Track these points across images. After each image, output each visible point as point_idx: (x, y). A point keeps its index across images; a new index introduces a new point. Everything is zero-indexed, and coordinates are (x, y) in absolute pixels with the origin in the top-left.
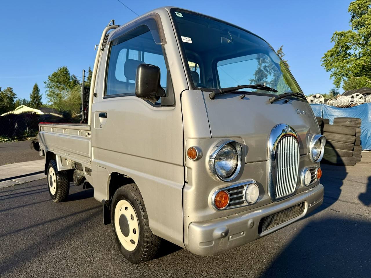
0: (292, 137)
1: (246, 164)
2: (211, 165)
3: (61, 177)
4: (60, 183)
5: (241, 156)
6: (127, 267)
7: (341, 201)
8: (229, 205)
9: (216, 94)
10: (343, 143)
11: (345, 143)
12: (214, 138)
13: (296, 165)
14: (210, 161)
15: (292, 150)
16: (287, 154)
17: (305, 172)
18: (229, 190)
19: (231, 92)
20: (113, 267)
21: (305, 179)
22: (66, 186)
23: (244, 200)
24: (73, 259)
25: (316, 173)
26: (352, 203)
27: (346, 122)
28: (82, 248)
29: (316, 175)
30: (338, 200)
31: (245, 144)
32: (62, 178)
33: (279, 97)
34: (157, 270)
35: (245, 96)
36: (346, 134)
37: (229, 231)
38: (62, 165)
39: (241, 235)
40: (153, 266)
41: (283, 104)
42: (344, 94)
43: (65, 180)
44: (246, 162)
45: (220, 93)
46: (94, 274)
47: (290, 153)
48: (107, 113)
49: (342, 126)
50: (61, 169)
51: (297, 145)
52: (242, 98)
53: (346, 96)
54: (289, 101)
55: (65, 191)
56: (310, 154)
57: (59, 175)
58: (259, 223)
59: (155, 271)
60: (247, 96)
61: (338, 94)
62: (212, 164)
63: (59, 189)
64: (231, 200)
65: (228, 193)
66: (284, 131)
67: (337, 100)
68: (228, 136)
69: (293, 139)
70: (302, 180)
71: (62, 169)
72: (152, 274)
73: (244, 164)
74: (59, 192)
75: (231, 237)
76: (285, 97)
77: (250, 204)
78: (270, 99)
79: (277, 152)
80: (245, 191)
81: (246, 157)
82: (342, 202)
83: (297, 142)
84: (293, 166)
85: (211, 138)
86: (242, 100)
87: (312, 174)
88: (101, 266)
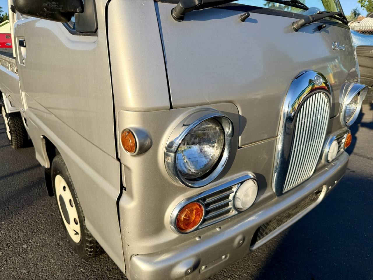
0: (323, 94)
1: (239, 148)
2: (168, 163)
3: (13, 120)
4: (13, 127)
5: (230, 138)
6: (72, 261)
7: (356, 154)
8: (204, 221)
9: (186, 9)
10: (363, 78)
11: (365, 78)
12: (176, 108)
13: (321, 138)
14: (166, 155)
15: (319, 114)
16: (311, 123)
17: (331, 142)
18: (204, 199)
19: (220, 6)
20: (53, 261)
21: (329, 153)
22: (21, 131)
23: (232, 208)
24: (5, 245)
25: (344, 141)
26: (369, 159)
27: (371, 52)
28: (22, 225)
29: (343, 143)
30: (353, 153)
31: (240, 114)
32: (15, 121)
33: (311, 19)
34: (111, 268)
35: (248, 16)
36: (369, 67)
37: (201, 262)
38: (11, 106)
39: (222, 260)
40: (107, 260)
41: (314, 32)
42: (369, 16)
43: (19, 124)
44: (239, 145)
45: (196, 7)
46: (25, 273)
47: (316, 120)
48: (25, 40)
49: (365, 56)
50: (10, 111)
51: (328, 106)
52: (243, 20)
53: (372, 17)
54: (325, 27)
55: (22, 137)
56: (342, 115)
57: (10, 118)
58: (252, 236)
59: (107, 270)
60: (253, 15)
61: (359, 16)
62: (170, 161)
63: (13, 135)
64: (207, 213)
65: (203, 205)
66: (311, 81)
67: (360, 23)
68: (208, 101)
69: (324, 96)
70: (325, 156)
71: (12, 110)
72: (102, 276)
73: (237, 149)
74: (14, 139)
75: (203, 267)
76: (319, 21)
77: (240, 211)
78: (294, 23)
79: (296, 122)
80: (234, 194)
81: (240, 137)
82: (357, 156)
83: (329, 102)
84: (316, 140)
85: (171, 107)
86: (244, 23)
87: (339, 143)
88: (37, 259)
